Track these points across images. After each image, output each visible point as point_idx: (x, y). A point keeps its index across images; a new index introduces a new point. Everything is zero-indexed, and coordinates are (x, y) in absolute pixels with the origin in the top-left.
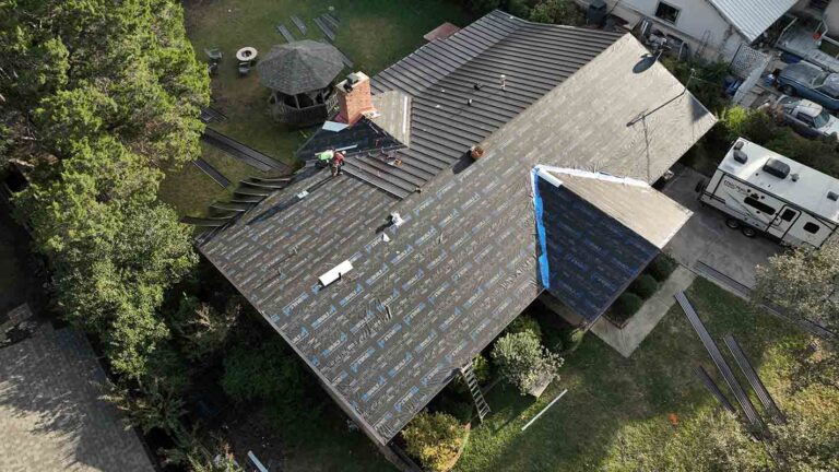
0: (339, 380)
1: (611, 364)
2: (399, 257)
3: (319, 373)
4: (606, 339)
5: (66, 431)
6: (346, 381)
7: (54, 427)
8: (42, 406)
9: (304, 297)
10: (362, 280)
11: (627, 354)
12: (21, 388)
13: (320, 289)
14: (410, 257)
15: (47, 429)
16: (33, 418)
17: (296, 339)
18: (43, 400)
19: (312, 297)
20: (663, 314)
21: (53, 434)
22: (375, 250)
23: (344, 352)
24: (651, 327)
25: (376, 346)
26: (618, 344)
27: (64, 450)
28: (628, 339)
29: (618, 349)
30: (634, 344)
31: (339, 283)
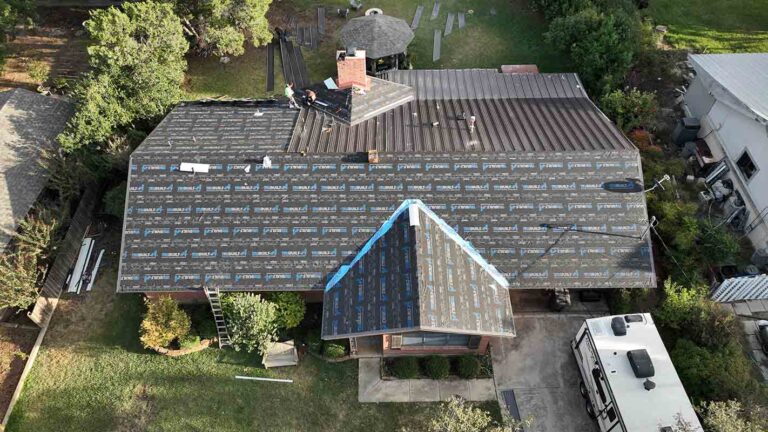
0: (132, 232)
1: (343, 395)
2: (243, 188)
3: (125, 218)
4: (362, 376)
5: (19, 156)
6: (135, 236)
7: (17, 150)
8: (26, 136)
9: (163, 167)
10: (205, 184)
11: (362, 399)
12: (27, 120)
13: (176, 170)
14: (251, 193)
15: (14, 148)
16: (16, 137)
17: (133, 188)
18: (28, 133)
19: (167, 171)
20: (427, 400)
21: (12, 152)
22: (233, 171)
23: (151, 219)
24: (406, 399)
25: (172, 231)
26: (365, 387)
27: (8, 163)
28: (377, 390)
29: (360, 390)
30: (377, 398)
31: (190, 176)
